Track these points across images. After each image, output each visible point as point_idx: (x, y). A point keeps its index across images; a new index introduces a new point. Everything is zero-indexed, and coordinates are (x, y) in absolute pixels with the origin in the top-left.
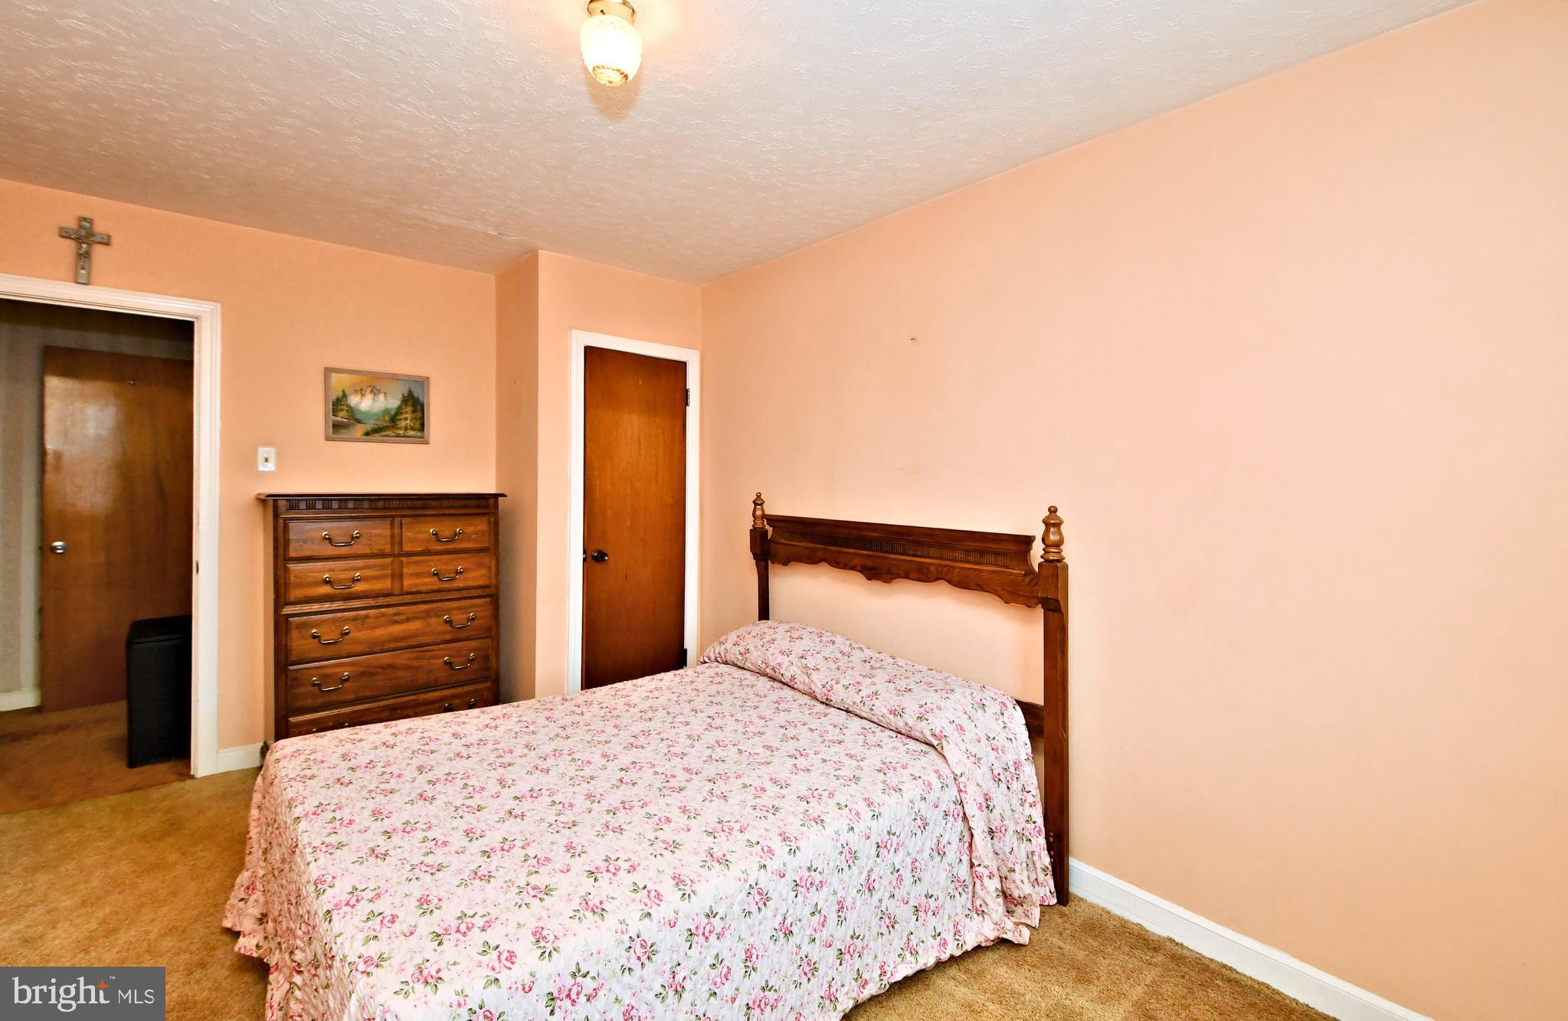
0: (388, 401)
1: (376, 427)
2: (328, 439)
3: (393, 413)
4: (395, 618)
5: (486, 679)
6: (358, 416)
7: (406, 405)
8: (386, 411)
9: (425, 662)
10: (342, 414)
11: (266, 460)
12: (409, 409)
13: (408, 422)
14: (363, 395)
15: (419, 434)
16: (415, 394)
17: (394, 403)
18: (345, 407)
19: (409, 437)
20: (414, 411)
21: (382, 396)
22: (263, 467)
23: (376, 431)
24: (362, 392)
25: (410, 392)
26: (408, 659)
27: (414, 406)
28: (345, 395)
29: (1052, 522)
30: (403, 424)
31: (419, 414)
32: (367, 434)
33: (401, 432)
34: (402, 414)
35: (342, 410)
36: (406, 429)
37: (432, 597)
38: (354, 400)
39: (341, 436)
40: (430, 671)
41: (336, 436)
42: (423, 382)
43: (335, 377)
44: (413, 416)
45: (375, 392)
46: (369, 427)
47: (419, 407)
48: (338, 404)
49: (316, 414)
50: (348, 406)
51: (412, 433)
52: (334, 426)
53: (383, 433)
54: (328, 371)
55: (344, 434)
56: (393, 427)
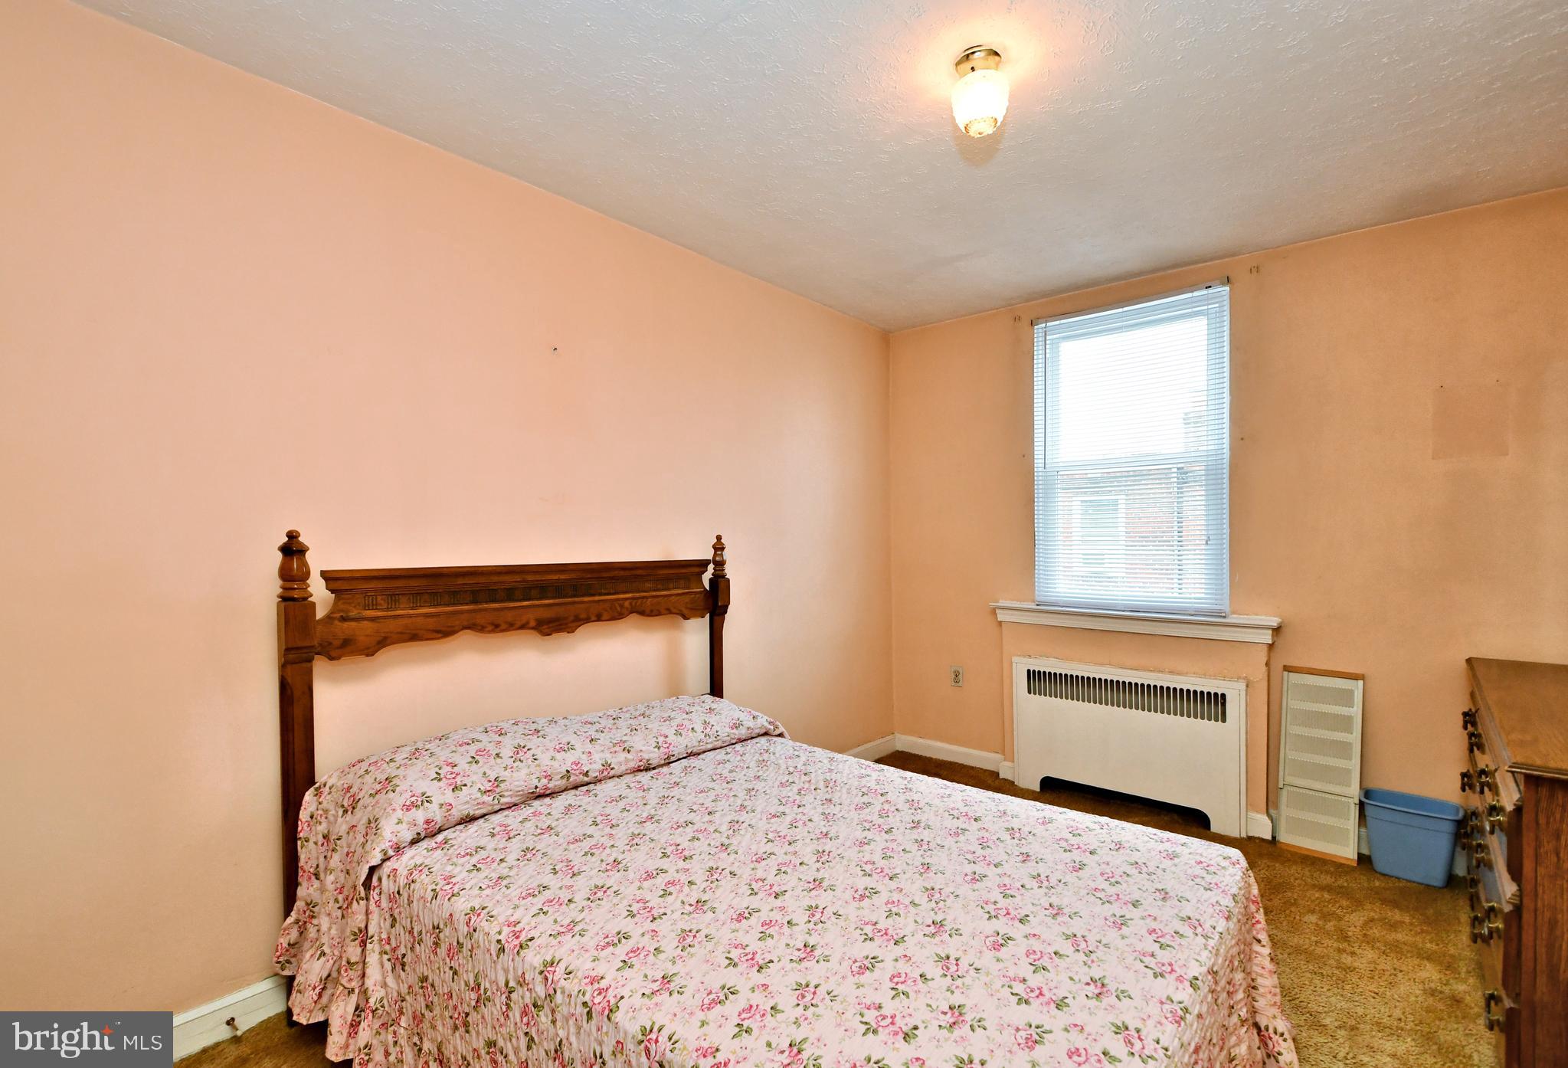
29: (719, 547)
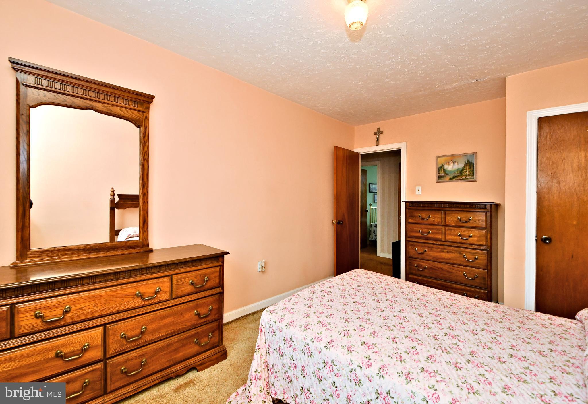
0: (459, 165)
1: (454, 176)
2: (437, 182)
3: (461, 170)
4: (443, 250)
5: (485, 289)
6: (447, 173)
7: (467, 166)
8: (458, 169)
9: (454, 271)
10: (442, 172)
11: (418, 190)
12: (468, 167)
13: (467, 173)
14: (449, 164)
15: (472, 177)
16: (470, 160)
17: (461, 166)
18: (442, 170)
19: (468, 179)
20: (470, 168)
21: (456, 164)
22: (417, 193)
23: (454, 178)
24: (448, 163)
25: (468, 160)
26: (448, 268)
27: (470, 166)
28: (442, 165)
30: (465, 174)
31: (472, 169)
32: (451, 179)
33: (464, 177)
34: (465, 170)
35: (441, 171)
36: (466, 176)
37: (459, 245)
38: (446, 167)
39: (441, 181)
40: (457, 276)
41: (440, 181)
42: (475, 155)
43: (439, 158)
44: (469, 170)
45: (454, 162)
46: (451, 176)
47: (472, 167)
48: (440, 169)
49: (433, 174)
50: (444, 169)
51: (468, 177)
52: (439, 177)
53: (457, 178)
54: (437, 157)
55: (442, 180)
56: (461, 175)
